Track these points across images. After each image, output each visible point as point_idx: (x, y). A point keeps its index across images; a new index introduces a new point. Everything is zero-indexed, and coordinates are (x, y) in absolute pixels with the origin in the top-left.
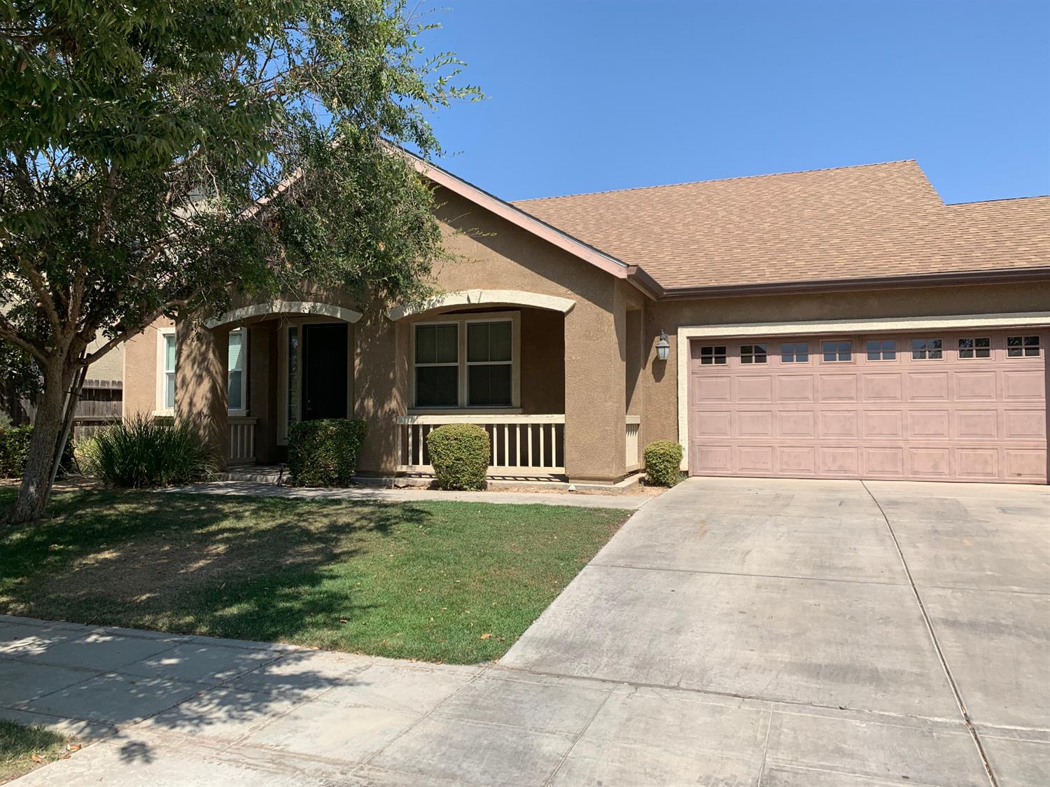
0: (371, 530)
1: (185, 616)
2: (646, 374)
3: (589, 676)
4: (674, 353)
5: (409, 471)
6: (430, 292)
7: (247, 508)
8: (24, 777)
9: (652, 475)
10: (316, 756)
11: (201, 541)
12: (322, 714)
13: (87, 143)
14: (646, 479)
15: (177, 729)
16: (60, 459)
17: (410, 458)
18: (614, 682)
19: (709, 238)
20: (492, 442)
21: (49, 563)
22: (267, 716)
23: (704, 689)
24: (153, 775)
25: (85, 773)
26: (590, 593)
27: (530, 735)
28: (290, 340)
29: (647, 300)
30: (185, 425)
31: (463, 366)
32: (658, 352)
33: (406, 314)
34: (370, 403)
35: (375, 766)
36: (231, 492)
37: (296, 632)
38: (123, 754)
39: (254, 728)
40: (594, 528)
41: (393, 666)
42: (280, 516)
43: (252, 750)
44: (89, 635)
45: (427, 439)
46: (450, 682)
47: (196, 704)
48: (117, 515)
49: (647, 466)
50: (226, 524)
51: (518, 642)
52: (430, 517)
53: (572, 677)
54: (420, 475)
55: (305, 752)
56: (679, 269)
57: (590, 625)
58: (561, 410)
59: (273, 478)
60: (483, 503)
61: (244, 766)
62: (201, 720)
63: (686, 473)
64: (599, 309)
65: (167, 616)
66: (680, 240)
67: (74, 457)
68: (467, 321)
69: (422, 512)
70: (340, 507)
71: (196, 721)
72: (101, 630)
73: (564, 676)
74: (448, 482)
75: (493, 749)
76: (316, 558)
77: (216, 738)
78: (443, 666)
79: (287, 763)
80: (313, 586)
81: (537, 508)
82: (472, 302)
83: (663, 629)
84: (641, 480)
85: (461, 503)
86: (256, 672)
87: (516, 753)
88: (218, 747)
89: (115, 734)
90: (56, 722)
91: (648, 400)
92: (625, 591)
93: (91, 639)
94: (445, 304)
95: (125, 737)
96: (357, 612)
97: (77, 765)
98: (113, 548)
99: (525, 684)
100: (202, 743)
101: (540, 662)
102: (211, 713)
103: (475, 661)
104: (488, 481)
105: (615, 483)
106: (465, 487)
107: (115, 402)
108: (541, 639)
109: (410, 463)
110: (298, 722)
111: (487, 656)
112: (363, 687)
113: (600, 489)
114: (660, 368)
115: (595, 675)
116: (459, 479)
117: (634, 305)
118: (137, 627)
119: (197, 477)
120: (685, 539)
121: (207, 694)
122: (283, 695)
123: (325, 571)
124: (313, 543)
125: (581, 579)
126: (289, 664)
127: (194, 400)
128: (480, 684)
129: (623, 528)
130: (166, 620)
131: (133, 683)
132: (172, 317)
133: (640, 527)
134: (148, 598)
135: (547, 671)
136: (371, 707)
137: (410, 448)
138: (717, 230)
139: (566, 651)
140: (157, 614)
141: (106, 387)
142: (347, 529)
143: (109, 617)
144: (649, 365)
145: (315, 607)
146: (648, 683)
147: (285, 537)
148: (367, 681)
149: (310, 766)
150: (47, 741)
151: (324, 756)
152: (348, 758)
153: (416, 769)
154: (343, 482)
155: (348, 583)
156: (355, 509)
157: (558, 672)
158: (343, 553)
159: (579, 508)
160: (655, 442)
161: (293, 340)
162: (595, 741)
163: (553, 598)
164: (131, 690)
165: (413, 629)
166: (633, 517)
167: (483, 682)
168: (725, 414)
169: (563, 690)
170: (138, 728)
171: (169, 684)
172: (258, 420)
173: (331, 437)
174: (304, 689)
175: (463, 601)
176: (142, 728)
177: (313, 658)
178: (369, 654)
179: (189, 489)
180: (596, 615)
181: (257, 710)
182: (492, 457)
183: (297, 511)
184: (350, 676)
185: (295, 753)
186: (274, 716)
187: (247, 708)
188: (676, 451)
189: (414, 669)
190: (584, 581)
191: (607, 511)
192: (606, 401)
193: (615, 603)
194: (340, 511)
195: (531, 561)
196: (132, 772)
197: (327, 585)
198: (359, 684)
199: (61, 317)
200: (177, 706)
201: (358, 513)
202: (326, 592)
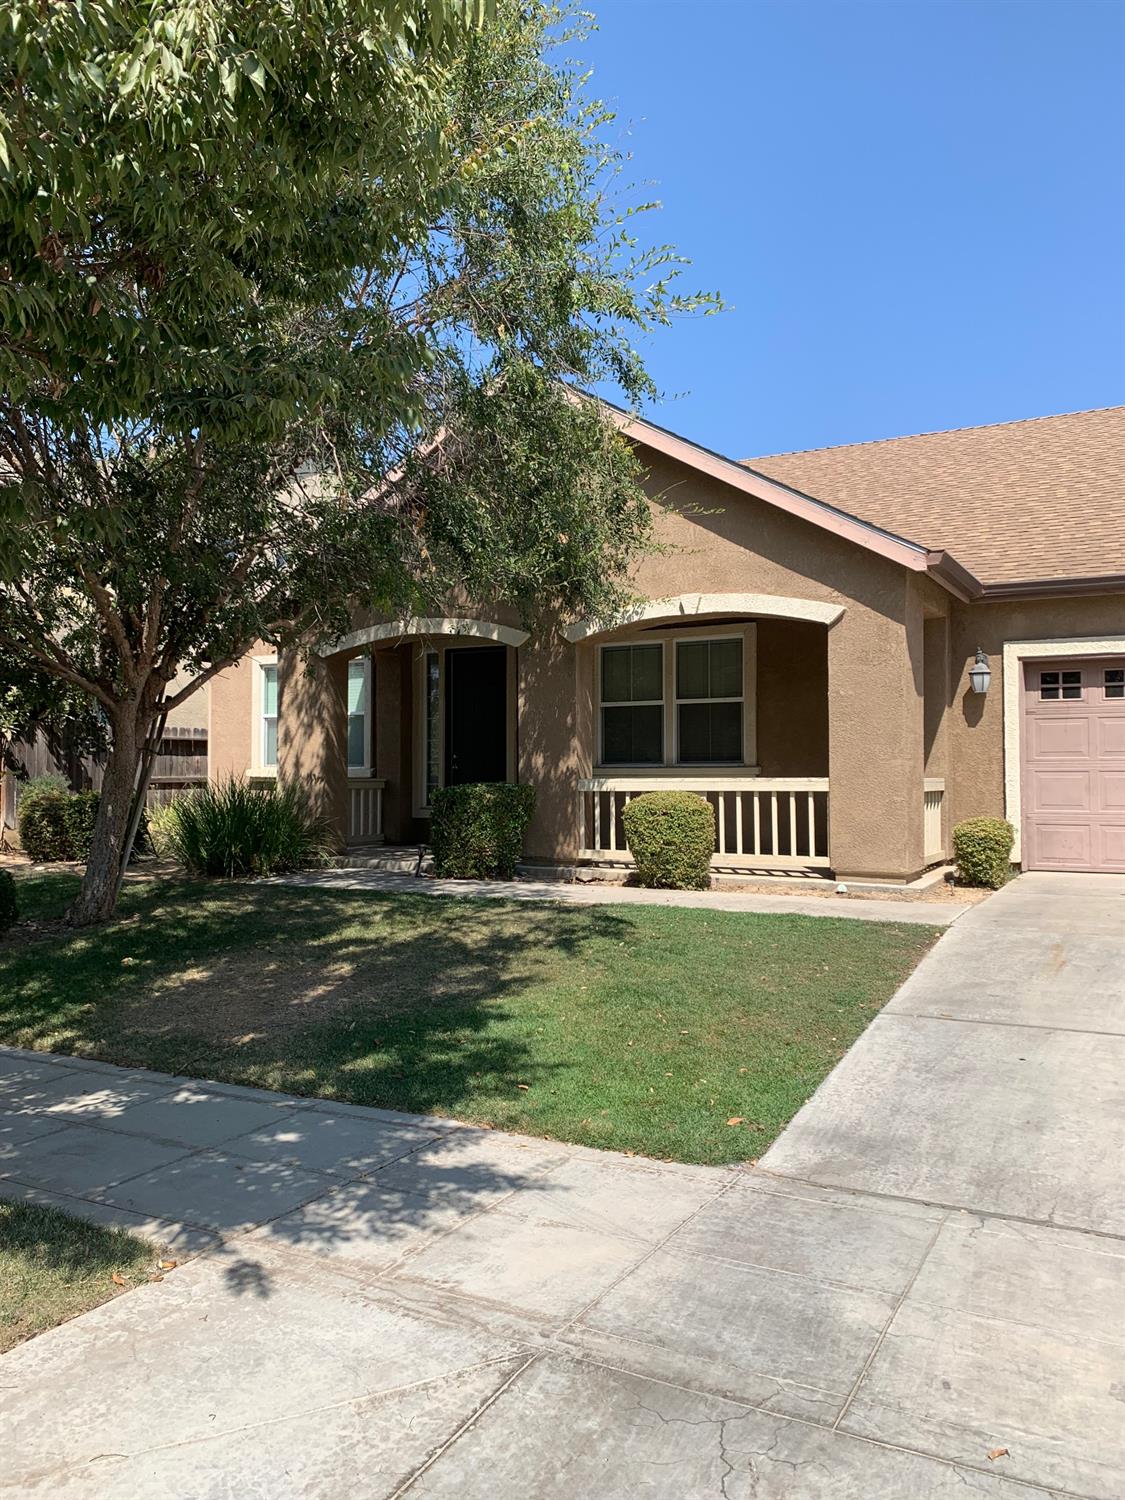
0: (550, 947)
1: (303, 1069)
2: (952, 716)
3: (902, 1195)
4: (998, 682)
5: (596, 858)
6: (626, 599)
7: (377, 908)
8: (103, 1307)
9: (967, 870)
10: (501, 1303)
11: (319, 958)
12: (504, 1233)
13: (175, 410)
14: (956, 875)
15: (302, 1245)
16: (132, 840)
17: (598, 838)
18: (943, 1207)
19: (1048, 504)
20: (717, 818)
21: (122, 984)
22: (428, 1232)
23: (1095, 1228)
24: (275, 1315)
25: (184, 1307)
26: (889, 1058)
27: (822, 1291)
28: (429, 672)
29: (953, 602)
30: (290, 791)
31: (671, 704)
32: (972, 681)
33: (589, 632)
34: (539, 760)
35: (591, 1327)
36: (354, 885)
37: (456, 1099)
38: (231, 1279)
39: (410, 1251)
40: (886, 954)
41: (600, 1161)
42: (424, 921)
43: (410, 1286)
44: (177, 1092)
45: (623, 813)
46: (688, 1192)
47: (326, 1206)
48: (206, 917)
49: (959, 857)
50: (351, 932)
51: (784, 1133)
52: (633, 930)
53: (875, 1195)
54: (611, 864)
55: (485, 1295)
56: (1004, 554)
57: (896, 1111)
58: (823, 772)
59: (408, 865)
60: (708, 911)
61: (401, 1312)
62: (334, 1233)
63: (1017, 866)
64: (883, 619)
65: (278, 1068)
66: (1001, 509)
67: (148, 833)
68: (675, 640)
69: (621, 921)
70: (504, 910)
71: (327, 1234)
72: (193, 1085)
73: (862, 1193)
74: (654, 875)
75: (768, 1311)
76: (477, 987)
77: (357, 1263)
78: (674, 1165)
79: (460, 1310)
80: (477, 1029)
81: (793, 920)
82: (686, 612)
83: (1012, 1121)
84: (948, 877)
85: (676, 909)
86: (404, 1160)
87: (805, 1320)
88: (362, 1277)
89: (221, 1248)
90: (141, 1224)
91: (957, 755)
92: (945, 1057)
93: (182, 1097)
94: (646, 616)
95: (233, 1252)
96: (541, 1073)
97: (172, 1293)
98: (203, 965)
99: (804, 1202)
100: (339, 1269)
101: (822, 1168)
102: (348, 1221)
103: (721, 1161)
104: (711, 875)
105: (908, 882)
106: (679, 883)
107: (197, 758)
108: (820, 1130)
109: (598, 846)
110: (471, 1244)
111: (739, 1152)
112: (559, 1192)
113: (885, 890)
114: (974, 705)
115: (912, 1194)
116: (670, 872)
117: (936, 610)
118: (240, 1083)
119: (306, 861)
120: (1032, 974)
121: (340, 1192)
122: (448, 1201)
123: (492, 1007)
124: (471, 964)
125: (873, 1036)
126: (450, 1150)
127: (303, 759)
128: (734, 1199)
129: (930, 954)
130: (276, 1074)
131: (240, 1168)
132: (275, 643)
133: (957, 954)
134: (253, 1039)
135: (836, 1183)
136: (574, 1227)
137: (597, 824)
138: (1061, 492)
139: (862, 1153)
140: (265, 1064)
141: (186, 737)
142: (516, 944)
143: (203, 1066)
144: (958, 701)
145: (481, 1063)
146: (1000, 1211)
147: (433, 954)
148: (565, 1183)
149: (495, 1319)
150: (131, 1252)
151: (514, 1304)
152: (550, 1311)
153: (651, 1337)
154: (503, 873)
155: (526, 1027)
156: (525, 914)
157: (853, 1185)
158: (515, 980)
159: (857, 921)
160: (971, 820)
161: (432, 670)
162: (929, 1309)
163: (831, 1064)
164: (238, 1178)
165: (626, 1104)
166: (944, 939)
167: (737, 1195)
168: (1080, 776)
169: (865, 1216)
170: (250, 1240)
171: (287, 1173)
172: (387, 783)
173: (488, 809)
174: (475, 1191)
175: (696, 1063)
176: (257, 1240)
177: (482, 1142)
178: (564, 1140)
179: (297, 880)
180: (903, 1094)
181: (413, 1223)
182: (717, 841)
183: (446, 915)
184: (539, 1174)
185: (471, 1296)
186: (436, 1232)
187: (396, 1217)
188: (1003, 833)
189: (631, 1168)
190: (879, 1040)
191: (902, 926)
192: (895, 758)
193: (930, 1076)
194: (504, 917)
195: (792, 1004)
196: (247, 1309)
197: (495, 1029)
198: (553, 1187)
199: (133, 647)
200: (299, 1209)
201: (530, 920)
202: (495, 1040)
